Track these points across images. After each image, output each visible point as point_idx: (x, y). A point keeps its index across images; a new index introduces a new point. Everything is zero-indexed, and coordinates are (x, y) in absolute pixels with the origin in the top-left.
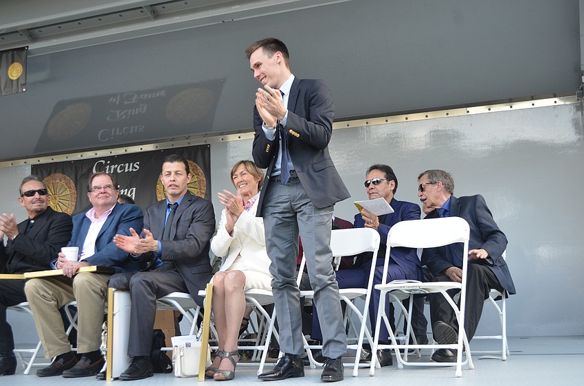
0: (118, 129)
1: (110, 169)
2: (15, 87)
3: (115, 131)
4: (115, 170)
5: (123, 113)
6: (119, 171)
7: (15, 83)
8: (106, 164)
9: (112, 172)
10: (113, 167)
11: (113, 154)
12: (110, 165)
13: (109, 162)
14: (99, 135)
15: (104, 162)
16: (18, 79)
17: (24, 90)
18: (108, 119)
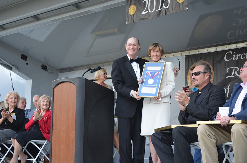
0: (241, 31)
1: (236, 57)
2: (181, 7)
3: (239, 32)
4: (239, 57)
5: (243, 20)
6: (242, 58)
7: (181, 5)
8: (233, 54)
9: (237, 59)
10: (238, 56)
11: (237, 47)
12: (236, 54)
13: (235, 53)
14: (228, 35)
15: (231, 52)
16: (183, 2)
17: (187, 9)
18: (234, 24)
